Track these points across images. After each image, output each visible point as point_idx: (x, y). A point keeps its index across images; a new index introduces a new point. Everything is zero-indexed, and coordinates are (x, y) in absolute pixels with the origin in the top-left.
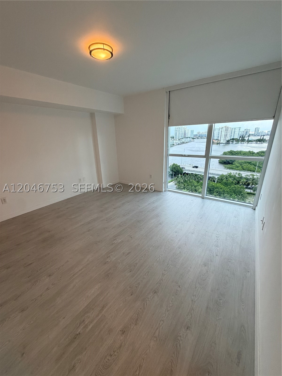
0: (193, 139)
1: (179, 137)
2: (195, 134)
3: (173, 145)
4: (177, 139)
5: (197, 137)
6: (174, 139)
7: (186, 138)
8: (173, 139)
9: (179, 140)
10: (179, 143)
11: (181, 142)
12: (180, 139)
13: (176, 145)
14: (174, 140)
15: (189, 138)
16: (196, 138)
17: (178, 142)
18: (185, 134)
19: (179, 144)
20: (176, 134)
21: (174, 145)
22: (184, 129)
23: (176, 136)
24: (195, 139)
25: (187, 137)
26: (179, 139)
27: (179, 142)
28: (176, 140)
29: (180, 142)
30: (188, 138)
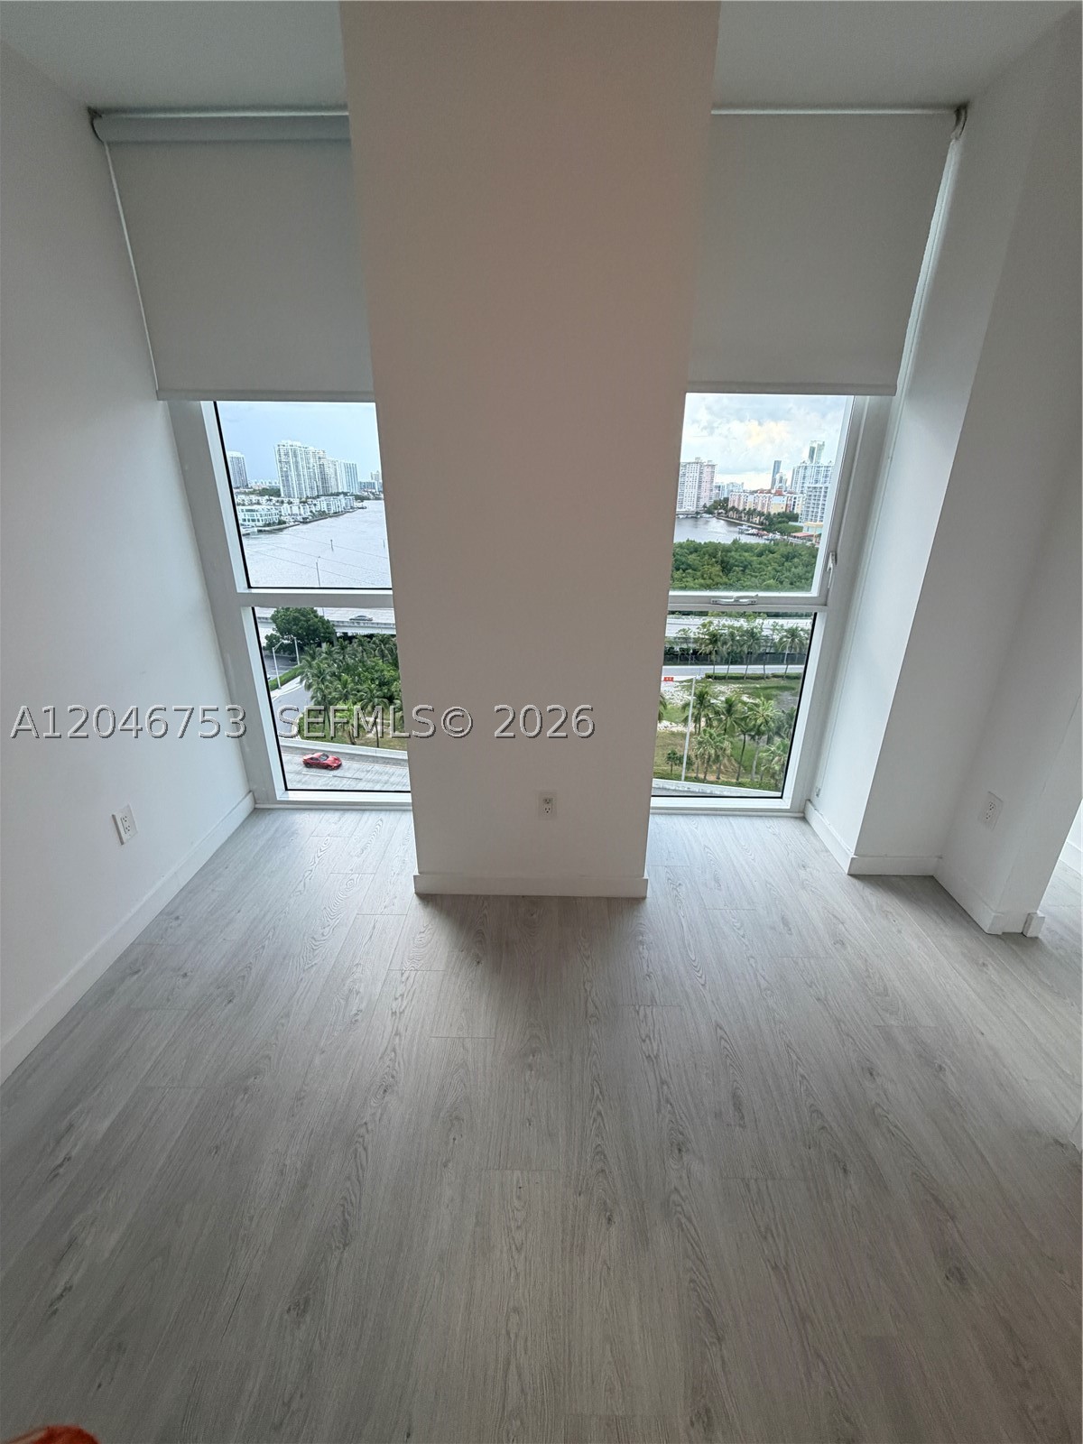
0: (362, 499)
1: (300, 489)
2: (363, 481)
3: (281, 522)
4: (296, 501)
5: (373, 494)
6: (280, 499)
7: (332, 495)
8: (274, 499)
9: (304, 502)
10: (304, 516)
11: (311, 512)
12: (307, 497)
13: (292, 524)
14: (282, 502)
15: (345, 494)
16: (372, 496)
17: (302, 512)
18: (324, 479)
19: (305, 521)
20: (287, 476)
21: (285, 523)
22: (314, 457)
23: (288, 486)
24: (369, 499)
25: (335, 491)
26: (303, 500)
27: (305, 512)
28: (290, 503)
29: (308, 510)
30: (338, 494)
